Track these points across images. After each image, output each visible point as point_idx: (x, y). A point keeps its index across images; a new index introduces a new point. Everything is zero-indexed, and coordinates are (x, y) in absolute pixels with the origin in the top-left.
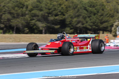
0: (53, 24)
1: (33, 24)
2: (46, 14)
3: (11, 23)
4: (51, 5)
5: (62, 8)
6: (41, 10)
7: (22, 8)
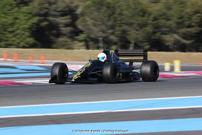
0: (185, 38)
1: (157, 38)
2: (176, 25)
3: (128, 37)
4: (183, 13)
5: (199, 16)
6: (168, 20)
7: (143, 16)
